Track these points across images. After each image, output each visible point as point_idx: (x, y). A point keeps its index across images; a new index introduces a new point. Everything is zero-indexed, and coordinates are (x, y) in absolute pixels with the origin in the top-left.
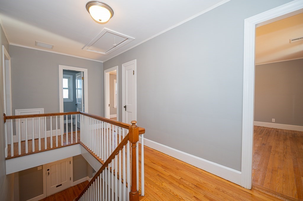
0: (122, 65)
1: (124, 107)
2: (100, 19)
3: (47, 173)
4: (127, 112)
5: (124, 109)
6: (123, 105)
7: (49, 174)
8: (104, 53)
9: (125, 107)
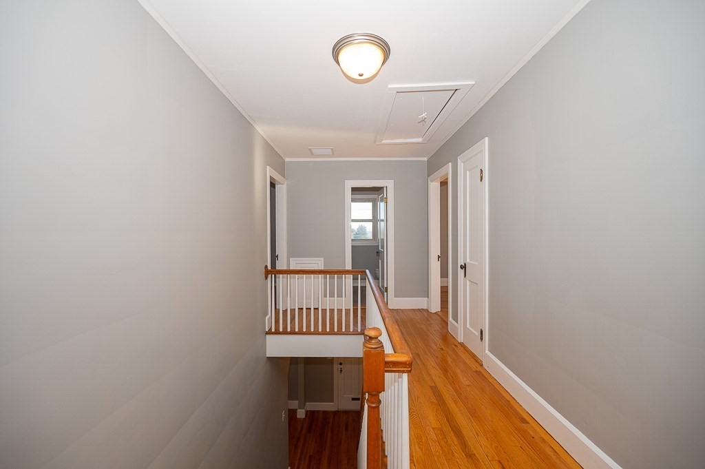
0: (459, 160)
1: (461, 266)
2: (361, 73)
3: (339, 369)
4: (468, 282)
5: (461, 272)
6: (461, 262)
7: (341, 371)
8: (420, 140)
9: (464, 267)
